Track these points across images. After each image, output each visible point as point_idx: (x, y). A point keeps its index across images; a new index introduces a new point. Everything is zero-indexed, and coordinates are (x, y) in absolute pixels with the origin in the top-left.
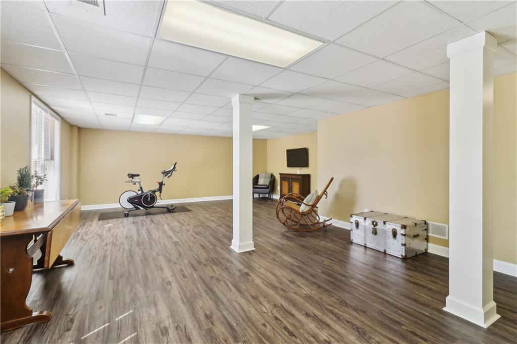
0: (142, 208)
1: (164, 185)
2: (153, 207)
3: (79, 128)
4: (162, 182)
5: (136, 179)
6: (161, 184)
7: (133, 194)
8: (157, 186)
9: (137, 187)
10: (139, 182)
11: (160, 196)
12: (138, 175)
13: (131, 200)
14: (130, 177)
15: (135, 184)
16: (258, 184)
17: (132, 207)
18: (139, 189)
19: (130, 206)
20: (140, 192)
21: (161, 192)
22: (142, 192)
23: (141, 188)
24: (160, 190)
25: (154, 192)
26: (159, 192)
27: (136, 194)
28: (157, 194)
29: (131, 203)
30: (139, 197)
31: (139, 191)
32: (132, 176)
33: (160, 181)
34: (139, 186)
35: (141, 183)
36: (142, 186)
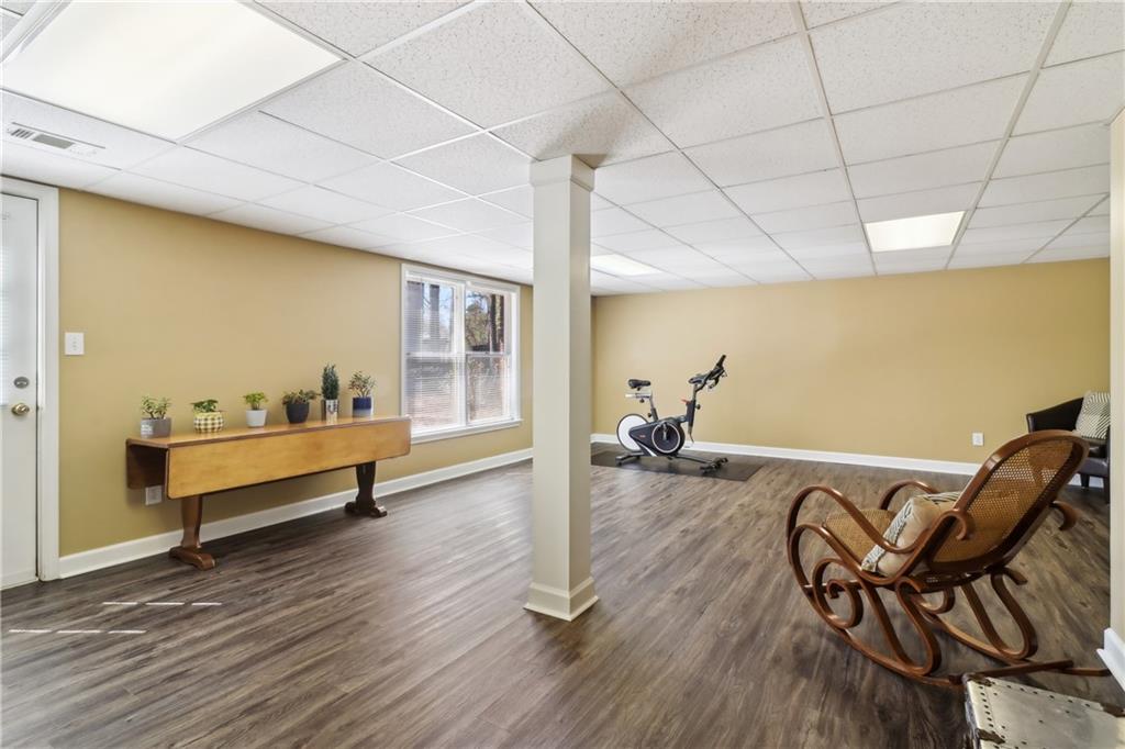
0: (653, 454)
1: (699, 408)
2: (674, 455)
4: (694, 401)
5: (645, 391)
6: (692, 406)
7: (637, 422)
8: (683, 411)
9: (646, 409)
10: (651, 398)
11: (690, 432)
12: (649, 384)
13: (634, 433)
14: (633, 388)
15: (642, 401)
17: (638, 448)
18: (650, 412)
19: (633, 446)
20: (651, 420)
21: (691, 425)
22: (656, 418)
23: (654, 410)
24: (690, 418)
25: (678, 422)
26: (687, 423)
27: (644, 422)
28: (685, 427)
29: (636, 440)
30: (647, 429)
31: (650, 416)
32: (636, 384)
33: (690, 399)
34: (650, 407)
35: (653, 400)
36: (655, 406)
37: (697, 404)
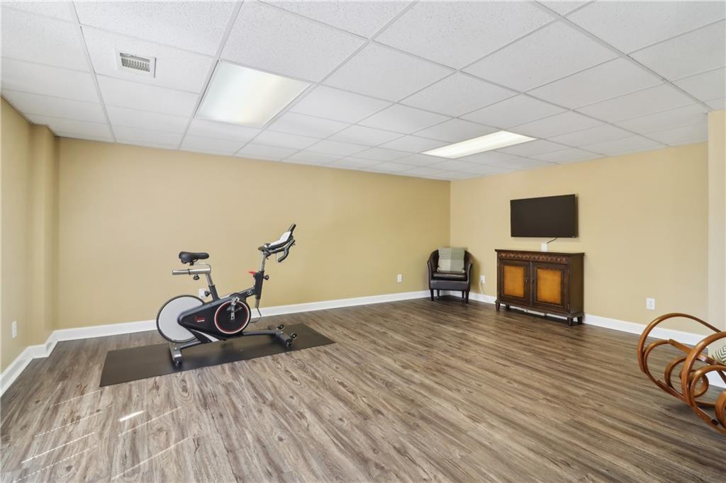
0: (214, 339)
1: (267, 279)
2: (240, 334)
3: (56, 139)
4: (263, 272)
5: (200, 266)
6: (260, 277)
7: (191, 305)
8: (251, 283)
10: (208, 273)
11: (257, 305)
12: (206, 256)
13: (187, 321)
14: (184, 262)
15: (197, 278)
16: (439, 269)
17: (191, 336)
18: (209, 290)
19: (185, 335)
20: (210, 298)
21: (258, 298)
22: (216, 297)
23: (213, 288)
24: (257, 291)
25: (244, 296)
26: (254, 296)
27: (200, 304)
28: (251, 300)
29: (188, 327)
30: (207, 313)
31: (207, 295)
32: (191, 258)
33: (258, 270)
34: (207, 284)
35: (211, 274)
36: (214, 283)
37: (265, 275)
